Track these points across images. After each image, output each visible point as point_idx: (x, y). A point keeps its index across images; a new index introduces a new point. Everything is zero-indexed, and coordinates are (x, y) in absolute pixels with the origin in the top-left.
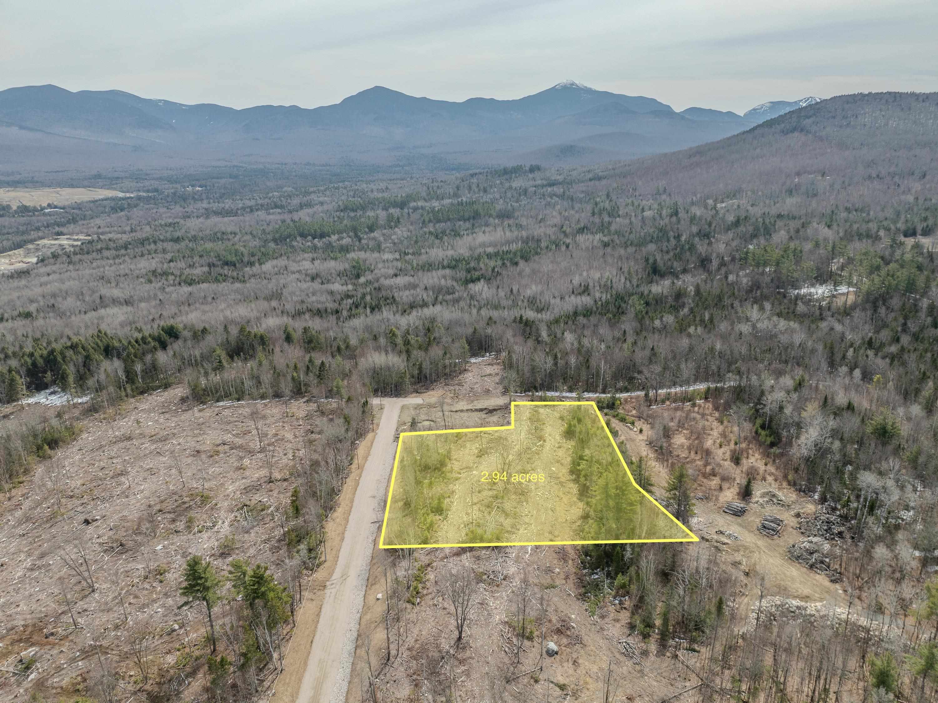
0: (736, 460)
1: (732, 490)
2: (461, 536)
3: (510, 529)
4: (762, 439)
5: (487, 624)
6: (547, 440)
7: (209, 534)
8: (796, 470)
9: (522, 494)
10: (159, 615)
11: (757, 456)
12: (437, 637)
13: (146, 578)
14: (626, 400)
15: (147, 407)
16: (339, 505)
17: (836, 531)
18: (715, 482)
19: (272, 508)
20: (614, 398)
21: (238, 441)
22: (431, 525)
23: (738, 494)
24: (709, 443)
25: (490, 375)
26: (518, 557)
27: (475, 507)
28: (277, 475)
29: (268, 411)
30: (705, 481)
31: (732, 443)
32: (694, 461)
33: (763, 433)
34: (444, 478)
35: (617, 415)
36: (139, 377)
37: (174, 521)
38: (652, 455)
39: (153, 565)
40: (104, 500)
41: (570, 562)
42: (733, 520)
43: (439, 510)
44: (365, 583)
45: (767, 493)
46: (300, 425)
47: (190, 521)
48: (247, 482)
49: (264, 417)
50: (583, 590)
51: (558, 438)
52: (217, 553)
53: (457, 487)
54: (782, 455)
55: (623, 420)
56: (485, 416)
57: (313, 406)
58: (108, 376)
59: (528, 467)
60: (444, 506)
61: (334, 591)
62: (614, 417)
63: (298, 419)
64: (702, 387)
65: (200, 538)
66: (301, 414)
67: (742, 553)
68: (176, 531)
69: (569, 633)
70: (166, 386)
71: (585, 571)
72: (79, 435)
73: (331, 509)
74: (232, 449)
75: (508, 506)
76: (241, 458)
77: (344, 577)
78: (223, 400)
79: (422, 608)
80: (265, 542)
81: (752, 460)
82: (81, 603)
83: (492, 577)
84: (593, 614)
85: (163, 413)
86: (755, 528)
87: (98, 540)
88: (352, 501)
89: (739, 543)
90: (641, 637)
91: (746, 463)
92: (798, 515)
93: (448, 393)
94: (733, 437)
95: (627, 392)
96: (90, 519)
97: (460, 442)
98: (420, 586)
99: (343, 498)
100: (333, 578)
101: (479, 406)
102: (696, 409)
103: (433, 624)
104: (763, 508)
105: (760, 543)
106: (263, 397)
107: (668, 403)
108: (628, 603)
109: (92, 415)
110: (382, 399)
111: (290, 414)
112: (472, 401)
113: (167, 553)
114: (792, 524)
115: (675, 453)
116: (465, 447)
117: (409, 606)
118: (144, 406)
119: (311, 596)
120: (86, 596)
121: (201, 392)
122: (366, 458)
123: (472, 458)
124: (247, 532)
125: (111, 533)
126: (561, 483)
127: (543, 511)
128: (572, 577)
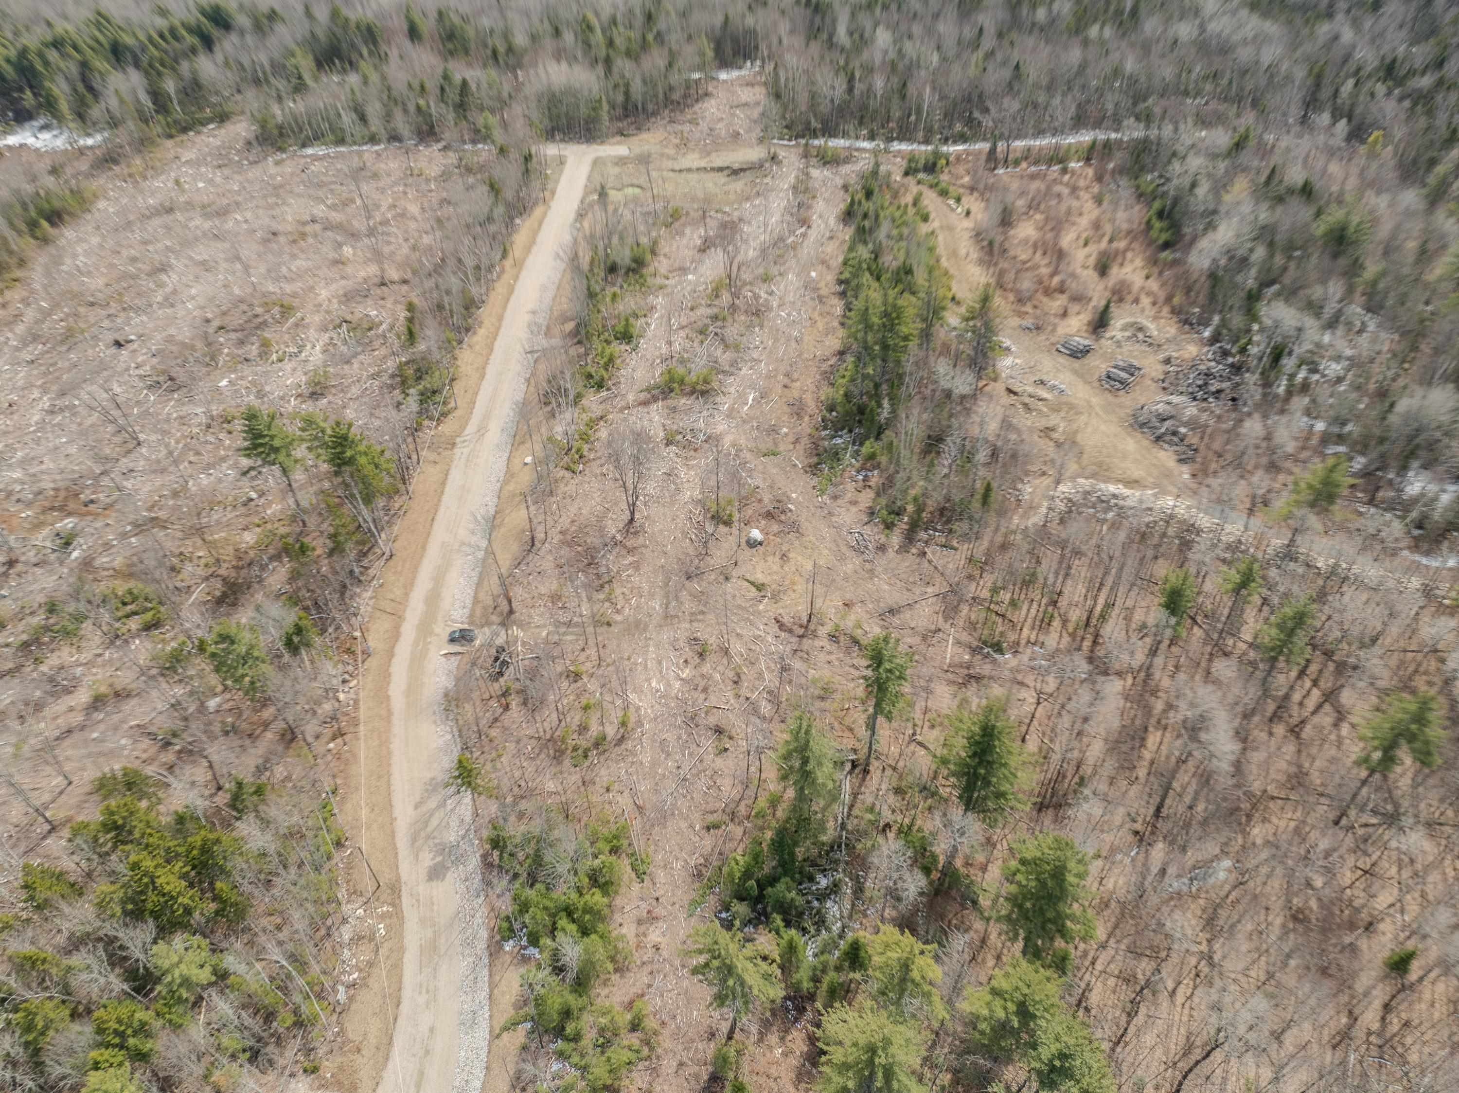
0: (1103, 269)
1: (1081, 317)
2: (653, 377)
3: (727, 368)
4: (1154, 233)
5: (672, 503)
6: (814, 226)
7: (292, 364)
8: (1188, 290)
9: (757, 313)
10: (230, 478)
11: (1139, 262)
12: (601, 519)
13: (209, 426)
14: (958, 158)
15: (193, 156)
16: (480, 324)
17: (1213, 389)
18: (1058, 303)
19: (384, 326)
20: (937, 154)
21: (336, 217)
22: (611, 360)
23: (1089, 323)
24: (1067, 240)
25: (746, 104)
26: (731, 409)
27: (682, 334)
28: (394, 274)
29: (383, 166)
30: (1045, 300)
31: (1106, 239)
32: (1037, 267)
33: (1157, 225)
34: (642, 285)
35: (937, 184)
36: (175, 102)
37: (241, 342)
38: (974, 255)
39: (216, 409)
40: (138, 310)
41: (807, 418)
42: (1067, 363)
43: (626, 336)
44: (510, 441)
45: (1132, 325)
46: (431, 191)
47: (265, 345)
48: (349, 284)
49: (375, 176)
50: (815, 460)
51: (832, 221)
52: (306, 392)
53: (659, 301)
54: (1175, 263)
55: (944, 193)
56: (726, 179)
57: (452, 158)
58: (122, 101)
59: (774, 270)
60: (635, 331)
61: (466, 451)
62: (931, 187)
63: (428, 181)
64: (1086, 137)
65: (281, 370)
66: (434, 171)
67: (1063, 414)
68: (247, 360)
69: (783, 517)
70: (222, 118)
71: (823, 433)
72: (92, 203)
73: (468, 330)
74: (325, 229)
75: (731, 331)
76: (340, 245)
77: (482, 431)
78: (312, 145)
79: (587, 479)
80: (373, 377)
81: (1128, 269)
82: (125, 460)
83: (689, 437)
84: (823, 492)
85: (220, 167)
86: (1096, 376)
87: (137, 372)
88: (501, 318)
89: (1064, 399)
90: (882, 527)
91: (1116, 273)
92: (1168, 361)
93: (672, 138)
94: (1108, 228)
95: (965, 142)
96: (121, 339)
97: (677, 225)
98: (586, 447)
99: (486, 314)
100: (467, 432)
101: (719, 162)
102: (1067, 177)
103: (598, 500)
104: (1120, 347)
105: (1095, 400)
106: (373, 139)
107: (1024, 165)
108: (876, 478)
109: (110, 169)
110: (562, 146)
111: (416, 172)
112: (709, 154)
113: (236, 391)
114: (1154, 374)
115: (1012, 253)
116: (682, 234)
117: (568, 474)
118: (188, 155)
119: (432, 456)
120: (129, 452)
121: (275, 132)
122: (528, 249)
123: (691, 253)
124: (348, 362)
125: (155, 361)
126: (820, 299)
127: (783, 340)
128: (805, 441)
